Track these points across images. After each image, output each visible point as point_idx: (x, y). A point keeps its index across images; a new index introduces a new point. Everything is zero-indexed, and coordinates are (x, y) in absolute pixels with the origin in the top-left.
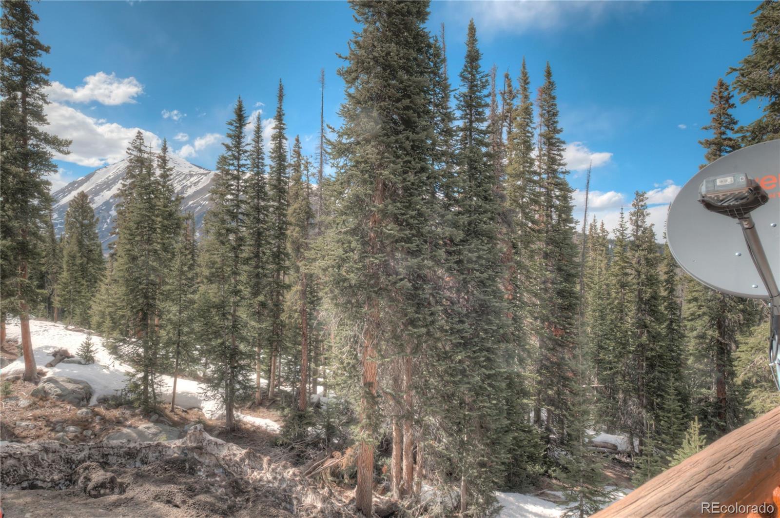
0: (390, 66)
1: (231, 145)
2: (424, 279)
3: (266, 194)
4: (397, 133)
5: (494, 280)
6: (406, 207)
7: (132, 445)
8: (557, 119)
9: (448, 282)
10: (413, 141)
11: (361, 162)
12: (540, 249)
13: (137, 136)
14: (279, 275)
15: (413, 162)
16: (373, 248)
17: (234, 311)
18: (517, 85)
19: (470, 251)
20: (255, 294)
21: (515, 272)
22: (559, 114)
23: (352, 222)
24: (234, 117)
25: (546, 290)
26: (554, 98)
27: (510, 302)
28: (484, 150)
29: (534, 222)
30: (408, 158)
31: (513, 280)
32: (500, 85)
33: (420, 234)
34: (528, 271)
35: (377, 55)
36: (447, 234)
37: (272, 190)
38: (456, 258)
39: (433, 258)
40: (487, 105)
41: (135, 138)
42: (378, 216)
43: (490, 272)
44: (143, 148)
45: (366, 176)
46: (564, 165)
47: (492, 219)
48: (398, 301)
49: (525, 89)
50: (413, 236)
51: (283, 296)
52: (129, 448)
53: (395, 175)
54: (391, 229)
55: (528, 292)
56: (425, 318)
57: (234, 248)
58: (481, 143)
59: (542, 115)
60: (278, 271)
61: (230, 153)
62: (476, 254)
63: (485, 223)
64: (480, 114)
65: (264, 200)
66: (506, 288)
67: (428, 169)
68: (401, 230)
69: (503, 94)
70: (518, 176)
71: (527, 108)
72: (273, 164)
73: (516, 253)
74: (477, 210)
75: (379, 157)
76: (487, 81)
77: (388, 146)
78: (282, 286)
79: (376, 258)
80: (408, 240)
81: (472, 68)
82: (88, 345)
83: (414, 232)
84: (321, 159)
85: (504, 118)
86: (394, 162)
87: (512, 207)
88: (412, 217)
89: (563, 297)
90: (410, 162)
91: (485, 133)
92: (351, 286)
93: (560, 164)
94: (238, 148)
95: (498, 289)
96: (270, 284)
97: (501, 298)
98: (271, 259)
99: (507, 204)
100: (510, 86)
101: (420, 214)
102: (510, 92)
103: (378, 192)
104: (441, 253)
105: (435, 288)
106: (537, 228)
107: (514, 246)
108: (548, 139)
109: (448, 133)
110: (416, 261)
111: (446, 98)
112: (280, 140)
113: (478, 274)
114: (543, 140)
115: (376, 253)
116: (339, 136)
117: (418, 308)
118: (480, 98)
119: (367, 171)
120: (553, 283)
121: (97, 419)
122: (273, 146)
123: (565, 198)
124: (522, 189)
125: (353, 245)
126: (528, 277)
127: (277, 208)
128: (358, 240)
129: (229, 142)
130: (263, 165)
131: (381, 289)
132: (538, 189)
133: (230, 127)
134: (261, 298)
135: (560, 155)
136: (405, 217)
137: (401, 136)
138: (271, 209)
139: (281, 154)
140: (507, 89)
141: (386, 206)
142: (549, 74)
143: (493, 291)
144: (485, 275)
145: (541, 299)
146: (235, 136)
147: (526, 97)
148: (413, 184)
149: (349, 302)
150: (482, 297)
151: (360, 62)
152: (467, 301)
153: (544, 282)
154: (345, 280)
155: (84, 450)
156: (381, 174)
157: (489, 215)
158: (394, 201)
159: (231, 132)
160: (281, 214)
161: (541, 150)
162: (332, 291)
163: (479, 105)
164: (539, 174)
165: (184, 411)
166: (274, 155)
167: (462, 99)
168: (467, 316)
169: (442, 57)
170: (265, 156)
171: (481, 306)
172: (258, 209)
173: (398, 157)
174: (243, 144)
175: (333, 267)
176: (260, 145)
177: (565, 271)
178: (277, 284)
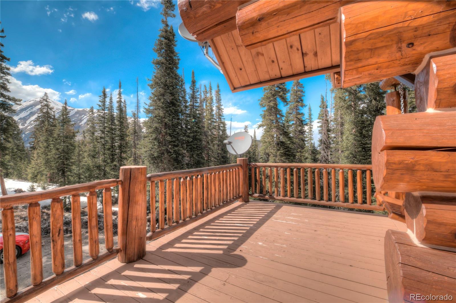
0: (167, 85)
1: (101, 105)
2: (179, 154)
3: (115, 123)
4: (170, 107)
5: (201, 154)
6: (173, 131)
7: (67, 220)
8: (221, 101)
9: (187, 155)
10: (175, 110)
11: (157, 116)
12: (216, 144)
13: (45, 95)
14: (121, 154)
15: (175, 117)
16: (162, 144)
17: (104, 168)
18: (208, 89)
19: (194, 145)
20: (112, 162)
21: (208, 151)
22: (222, 100)
23: (154, 136)
24: (102, 94)
25: (218, 156)
26: (220, 95)
27: (207, 160)
28: (197, 112)
29: (214, 135)
30: (174, 115)
31: (208, 154)
32: (203, 89)
33: (178, 140)
34: (213, 151)
35: (162, 81)
36: (187, 140)
37: (117, 122)
38: (190, 147)
39: (182, 147)
40: (199, 98)
41: (44, 96)
42: (164, 134)
43: (200, 151)
44: (48, 100)
45: (160, 121)
46: (223, 116)
47: (201, 134)
48: (171, 161)
49: (211, 92)
50: (176, 140)
51: (123, 162)
52: (66, 221)
53: (169, 121)
54: (168, 138)
55: (213, 157)
56: (180, 166)
57: (104, 144)
58: (196, 110)
59: (216, 100)
60: (121, 153)
61: (101, 108)
62: (196, 146)
63: (198, 136)
64: (196, 100)
65: (114, 126)
66: (206, 156)
67: (180, 119)
68: (172, 138)
69: (204, 92)
70: (210, 119)
71: (211, 98)
72: (117, 112)
73: (209, 145)
74: (196, 132)
75: (164, 115)
76: (198, 90)
77: (167, 111)
78: (123, 158)
79: (164, 148)
80: (174, 142)
81: (193, 85)
82: (33, 186)
83: (176, 139)
84: (137, 111)
85: (204, 100)
86: (169, 117)
87: (207, 130)
88: (175, 134)
89: (224, 158)
90: (174, 116)
91: (198, 107)
92: (154, 157)
93: (222, 116)
94: (104, 106)
95: (203, 156)
96: (118, 157)
97: (204, 159)
98: (118, 148)
99: (206, 129)
100: (206, 89)
101: (178, 133)
102: (206, 91)
103: (163, 126)
104: (185, 146)
105: (182, 157)
106: (215, 137)
107: (208, 143)
108: (218, 108)
109: (186, 107)
110: (177, 148)
111: (185, 95)
112: (120, 103)
113: (196, 152)
114: (217, 108)
115: (163, 146)
116: (149, 107)
117: (178, 163)
118: (196, 95)
119: (160, 119)
120: (220, 154)
121: (45, 214)
122: (117, 105)
123: (224, 127)
124: (211, 124)
125: (156, 143)
126: (213, 152)
127: (120, 129)
128: (157, 142)
129: (100, 104)
130: (113, 112)
131: (165, 157)
132: (215, 124)
133: (100, 98)
134: (115, 163)
135: (222, 113)
136: (173, 134)
137: (171, 108)
138: (117, 129)
139: (121, 108)
140: (205, 90)
141: (167, 131)
142: (218, 87)
143: (202, 157)
144: (199, 152)
145: (217, 159)
146: (102, 102)
147: (211, 94)
148: (175, 124)
149: (155, 162)
150: (198, 159)
151: (157, 83)
152: (193, 160)
153: (218, 154)
154: (153, 155)
155: (46, 224)
156: (165, 120)
157: (200, 133)
158: (169, 129)
159: (100, 100)
160: (121, 131)
161: (216, 111)
162: (148, 159)
163: (196, 98)
164: (216, 119)
165: (82, 208)
166: (118, 109)
167: (190, 95)
168: (193, 165)
169: (184, 82)
170: (114, 109)
171: (198, 162)
172: (112, 129)
173: (170, 115)
174: (106, 105)
175: (149, 151)
176: (112, 105)
177: (224, 150)
178: (121, 157)
